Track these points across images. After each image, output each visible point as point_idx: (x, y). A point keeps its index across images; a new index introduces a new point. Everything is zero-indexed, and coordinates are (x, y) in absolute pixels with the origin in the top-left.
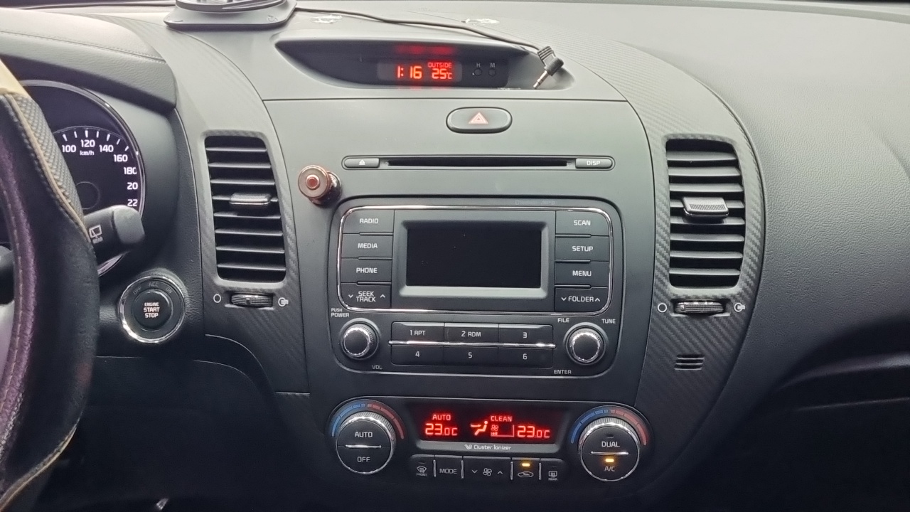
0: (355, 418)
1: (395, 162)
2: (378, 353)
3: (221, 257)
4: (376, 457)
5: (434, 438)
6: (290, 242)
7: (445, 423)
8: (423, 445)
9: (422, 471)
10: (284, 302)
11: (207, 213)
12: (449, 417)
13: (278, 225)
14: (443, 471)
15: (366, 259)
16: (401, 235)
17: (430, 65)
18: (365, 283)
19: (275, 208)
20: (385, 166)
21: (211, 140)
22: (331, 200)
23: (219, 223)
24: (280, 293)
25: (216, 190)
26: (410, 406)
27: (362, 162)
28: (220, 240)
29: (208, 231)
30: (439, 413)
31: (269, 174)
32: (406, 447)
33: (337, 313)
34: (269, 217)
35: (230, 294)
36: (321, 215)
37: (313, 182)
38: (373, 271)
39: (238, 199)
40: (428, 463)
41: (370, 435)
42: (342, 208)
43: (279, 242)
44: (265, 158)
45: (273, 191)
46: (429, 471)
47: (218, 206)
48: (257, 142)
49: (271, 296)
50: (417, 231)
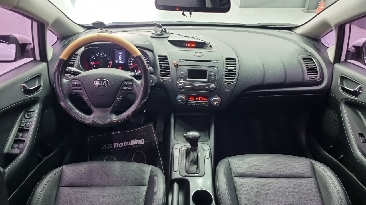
0: (180, 97)
1: (186, 60)
2: (183, 88)
3: (161, 73)
4: (183, 102)
5: (191, 100)
6: (171, 72)
7: (193, 98)
8: (189, 101)
9: (189, 104)
10: (170, 80)
11: (159, 67)
12: (193, 97)
13: (169, 69)
14: (192, 104)
15: (182, 74)
16: (187, 71)
17: (191, 44)
18: (182, 78)
19: (169, 67)
20: (185, 61)
21: (159, 56)
22: (177, 66)
23: (160, 68)
24: (170, 79)
25: (160, 64)
26: (188, 95)
27: (181, 60)
28: (161, 71)
29: (159, 70)
30: (192, 96)
31: (168, 62)
32: (187, 101)
33: (178, 82)
34: (168, 68)
35: (162, 79)
36: (176, 68)
37: (175, 63)
38: (183, 76)
39: (163, 65)
40: (190, 103)
41: (182, 99)
42: (178, 67)
43: (169, 72)
44: (167, 59)
45: (168, 64)
46: (190, 104)
47: (160, 66)
48: (166, 56)
49: (168, 79)
50: (189, 71)
